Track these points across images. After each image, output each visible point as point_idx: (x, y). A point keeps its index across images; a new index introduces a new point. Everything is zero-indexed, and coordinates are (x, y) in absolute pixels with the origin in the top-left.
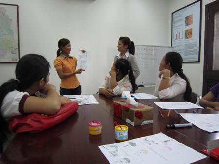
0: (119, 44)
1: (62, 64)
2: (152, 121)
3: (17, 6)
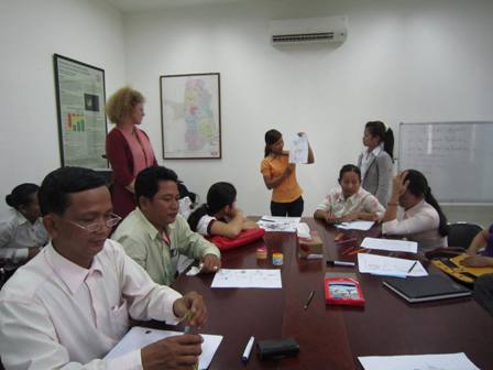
0: (366, 135)
1: (271, 169)
2: (321, 256)
3: (218, 74)
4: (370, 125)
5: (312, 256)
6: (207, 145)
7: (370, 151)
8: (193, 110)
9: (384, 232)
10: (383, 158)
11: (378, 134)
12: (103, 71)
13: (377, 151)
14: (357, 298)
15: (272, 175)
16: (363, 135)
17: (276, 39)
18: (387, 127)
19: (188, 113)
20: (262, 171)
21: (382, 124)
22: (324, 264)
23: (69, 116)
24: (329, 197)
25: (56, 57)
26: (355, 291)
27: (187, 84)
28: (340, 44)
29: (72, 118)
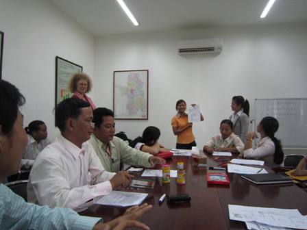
1: (178, 123)
2: (206, 165)
3: (147, 70)
4: (235, 98)
5: (200, 165)
6: (140, 111)
7: (235, 114)
8: (132, 91)
9: (245, 156)
10: (244, 117)
11: (240, 104)
12: (82, 67)
13: (240, 113)
14: (226, 181)
15: (178, 127)
16: (231, 104)
17: (181, 51)
18: (245, 98)
19: (129, 92)
20: (172, 124)
21: (242, 97)
22: (208, 168)
23: (62, 91)
24: (213, 139)
25: (57, 58)
26: (225, 178)
27: (129, 76)
28: (218, 54)
29: (63, 93)
